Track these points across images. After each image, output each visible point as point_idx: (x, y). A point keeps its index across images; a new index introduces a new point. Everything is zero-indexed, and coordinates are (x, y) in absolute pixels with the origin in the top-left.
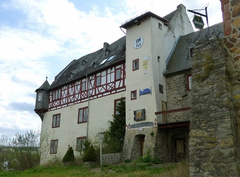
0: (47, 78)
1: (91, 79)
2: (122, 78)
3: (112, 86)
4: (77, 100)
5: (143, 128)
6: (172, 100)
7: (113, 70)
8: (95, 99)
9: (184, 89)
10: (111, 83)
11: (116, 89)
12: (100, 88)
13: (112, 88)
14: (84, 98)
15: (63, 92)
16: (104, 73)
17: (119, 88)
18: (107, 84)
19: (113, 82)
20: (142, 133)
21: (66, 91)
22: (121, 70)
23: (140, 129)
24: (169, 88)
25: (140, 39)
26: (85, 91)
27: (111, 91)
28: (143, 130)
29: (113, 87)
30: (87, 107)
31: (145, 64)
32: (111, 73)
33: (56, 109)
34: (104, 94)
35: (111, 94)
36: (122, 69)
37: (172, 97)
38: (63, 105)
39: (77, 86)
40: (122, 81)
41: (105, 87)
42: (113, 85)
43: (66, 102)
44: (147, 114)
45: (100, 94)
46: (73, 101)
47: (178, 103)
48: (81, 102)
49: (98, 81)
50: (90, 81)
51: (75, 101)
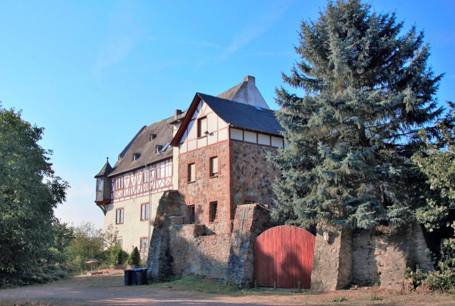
0: (108, 158)
1: (151, 170)
3: (170, 181)
4: (140, 193)
8: (155, 193)
12: (160, 182)
13: (170, 183)
14: (146, 192)
15: (125, 180)
18: (165, 178)
21: (128, 180)
26: (146, 182)
27: (169, 187)
30: (148, 203)
32: (169, 165)
33: (120, 201)
34: (163, 190)
38: (127, 196)
39: (138, 175)
41: (164, 181)
43: (129, 194)
46: (135, 193)
48: (143, 196)
49: (158, 172)
50: (151, 172)
51: (137, 194)
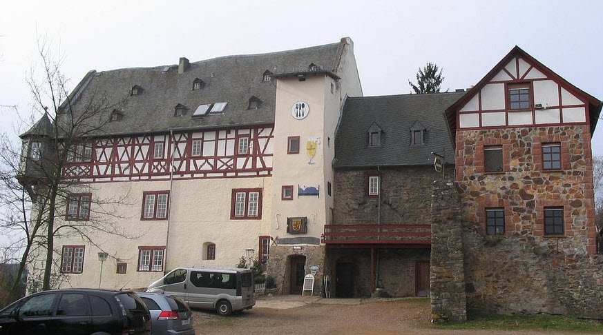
1: (177, 140)
2: (251, 153)
3: (229, 164)
4: (140, 174)
5: (303, 245)
6: (343, 207)
7: (232, 135)
8: (186, 179)
9: (363, 194)
10: (225, 157)
11: (237, 171)
12: (199, 162)
13: (229, 167)
14: (159, 174)
15: (99, 151)
16: (210, 136)
17: (244, 170)
18: (216, 158)
19: (231, 157)
20: (299, 253)
21: (108, 150)
22: (250, 140)
23: (297, 246)
24: (339, 188)
25: (303, 105)
26: (163, 160)
27: (225, 172)
28: (302, 248)
29: (231, 165)
30: (166, 192)
31: (311, 148)
32: (227, 139)
33: (79, 183)
34: (208, 175)
35: (225, 176)
36: (252, 137)
37: (343, 203)
38: (99, 177)
39: (140, 146)
40: (251, 158)
41: (211, 161)
42: (232, 162)
43: (109, 173)
44: (310, 227)
45: (198, 171)
46: (127, 173)
47: (351, 213)
48: (150, 180)
49: (195, 146)
50: (177, 143)
51: (132, 175)
